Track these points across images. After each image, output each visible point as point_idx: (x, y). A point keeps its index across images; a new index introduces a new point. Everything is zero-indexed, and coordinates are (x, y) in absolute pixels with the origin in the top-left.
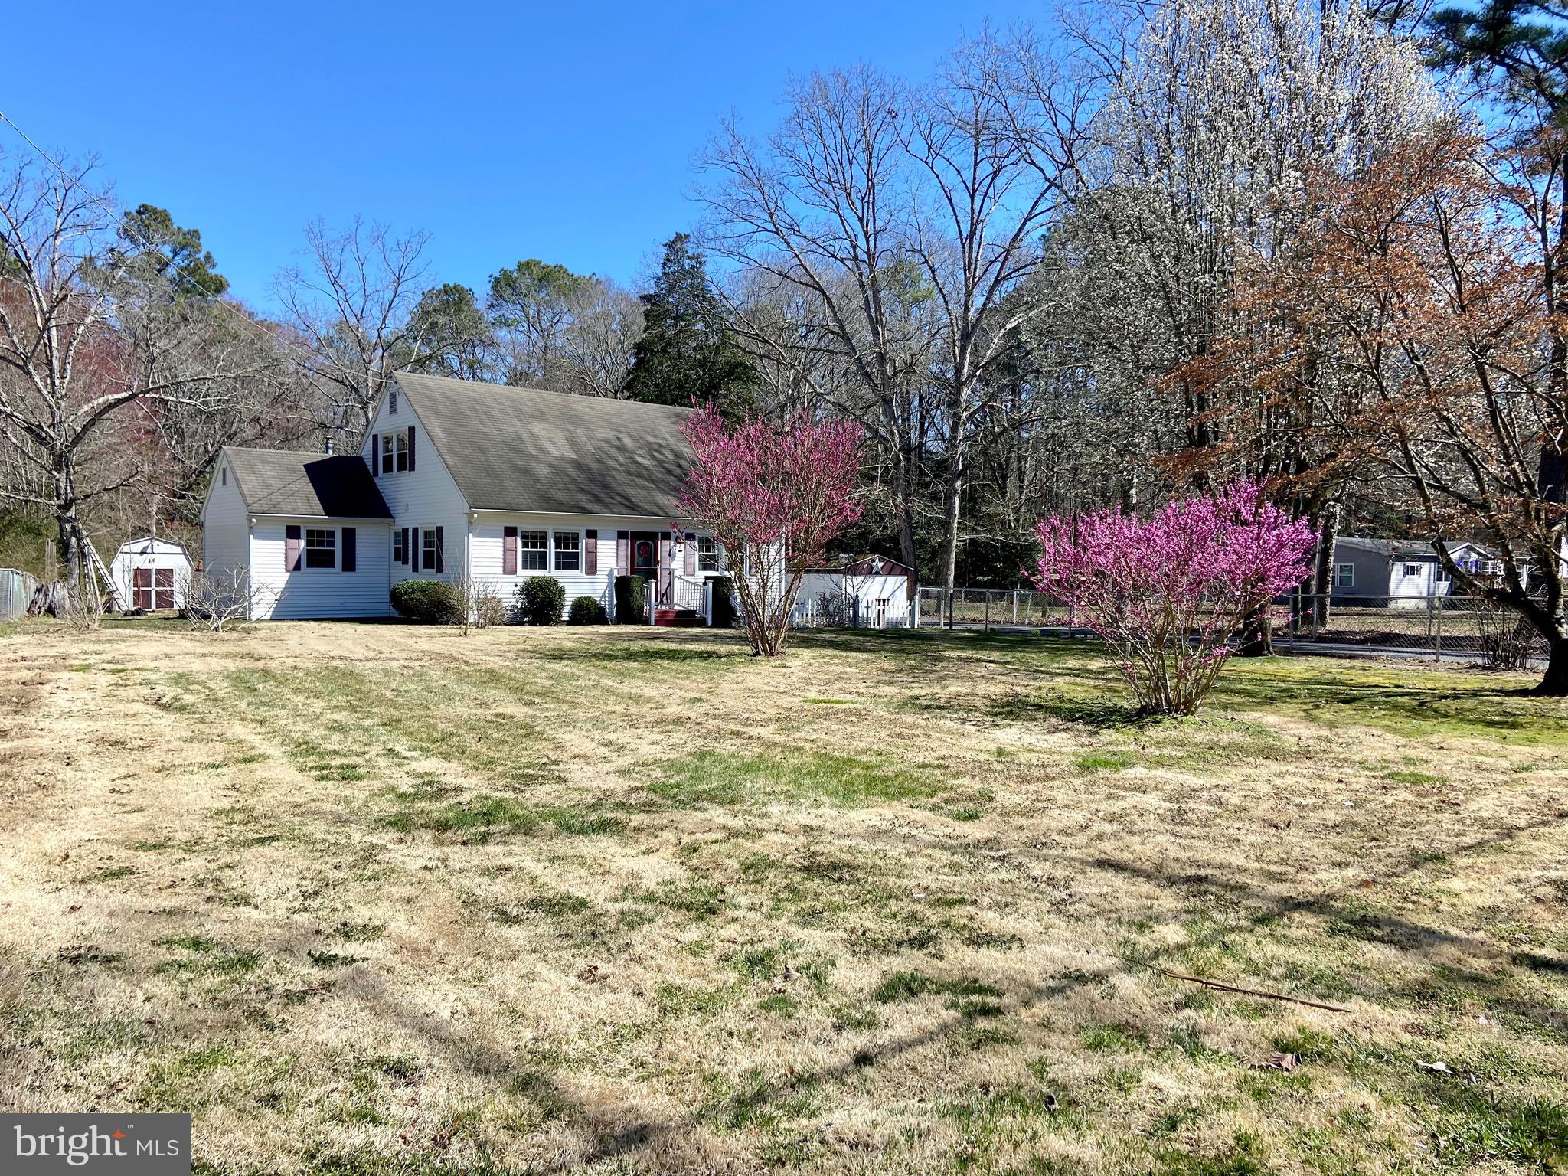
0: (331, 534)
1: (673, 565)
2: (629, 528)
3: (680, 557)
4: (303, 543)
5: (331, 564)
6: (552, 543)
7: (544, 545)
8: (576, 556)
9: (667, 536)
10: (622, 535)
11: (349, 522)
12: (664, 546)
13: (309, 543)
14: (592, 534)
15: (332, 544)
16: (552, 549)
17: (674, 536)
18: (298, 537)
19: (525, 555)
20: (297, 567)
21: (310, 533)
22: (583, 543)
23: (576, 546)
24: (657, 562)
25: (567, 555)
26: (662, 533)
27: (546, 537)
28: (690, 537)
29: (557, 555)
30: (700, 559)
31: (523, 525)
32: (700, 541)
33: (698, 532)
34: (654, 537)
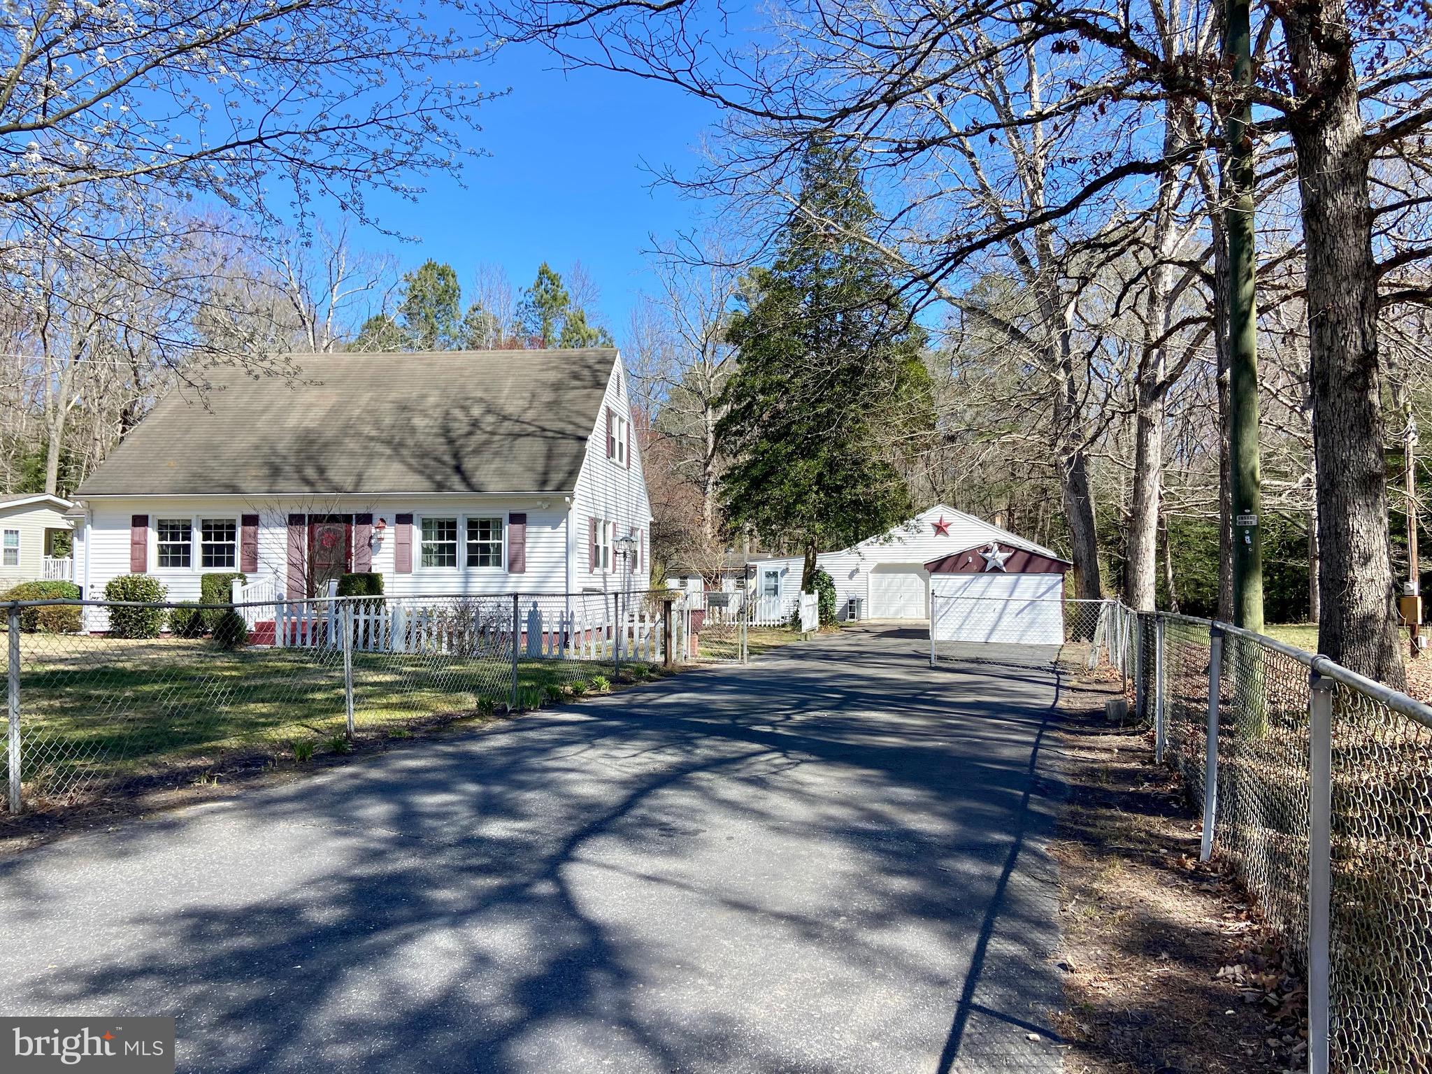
1: (375, 558)
2: (308, 510)
3: (388, 547)
6: (197, 536)
7: (187, 537)
8: (230, 549)
9: (366, 519)
10: (295, 520)
14: (251, 521)
16: (197, 541)
19: (161, 549)
22: (239, 532)
23: (232, 536)
25: (220, 549)
26: (358, 516)
27: (189, 528)
28: (404, 519)
29: (206, 549)
30: (426, 550)
31: (156, 513)
32: (426, 525)
33: (419, 512)
34: (347, 519)
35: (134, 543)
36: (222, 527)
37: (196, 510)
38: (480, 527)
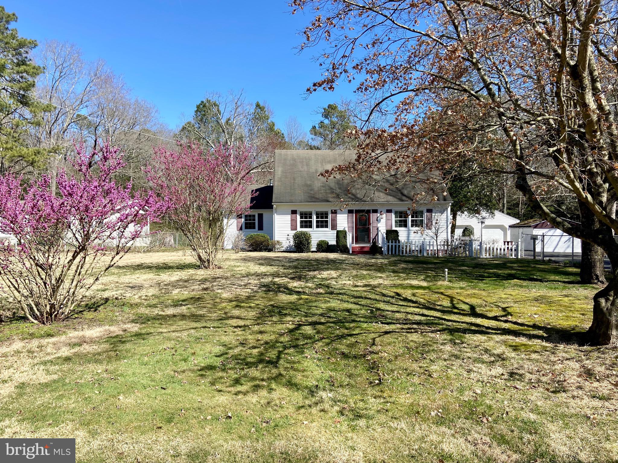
0: (254, 216)
1: (379, 225)
2: (354, 208)
3: (383, 221)
4: (243, 220)
5: (254, 228)
6: (314, 217)
7: (311, 217)
8: (327, 222)
9: (375, 211)
10: (350, 212)
11: (260, 211)
12: (373, 216)
13: (246, 220)
14: (335, 212)
15: (254, 220)
16: (314, 219)
17: (379, 211)
18: (241, 218)
19: (301, 222)
20: (241, 229)
21: (246, 216)
22: (330, 216)
23: (327, 217)
24: (370, 224)
25: (322, 222)
26: (373, 210)
27: (311, 214)
28: (389, 211)
29: (317, 222)
30: (396, 222)
31: (300, 209)
32: (396, 213)
33: (394, 209)
34: (368, 212)
35: (292, 220)
36: (323, 214)
37: (314, 208)
38: (415, 214)
